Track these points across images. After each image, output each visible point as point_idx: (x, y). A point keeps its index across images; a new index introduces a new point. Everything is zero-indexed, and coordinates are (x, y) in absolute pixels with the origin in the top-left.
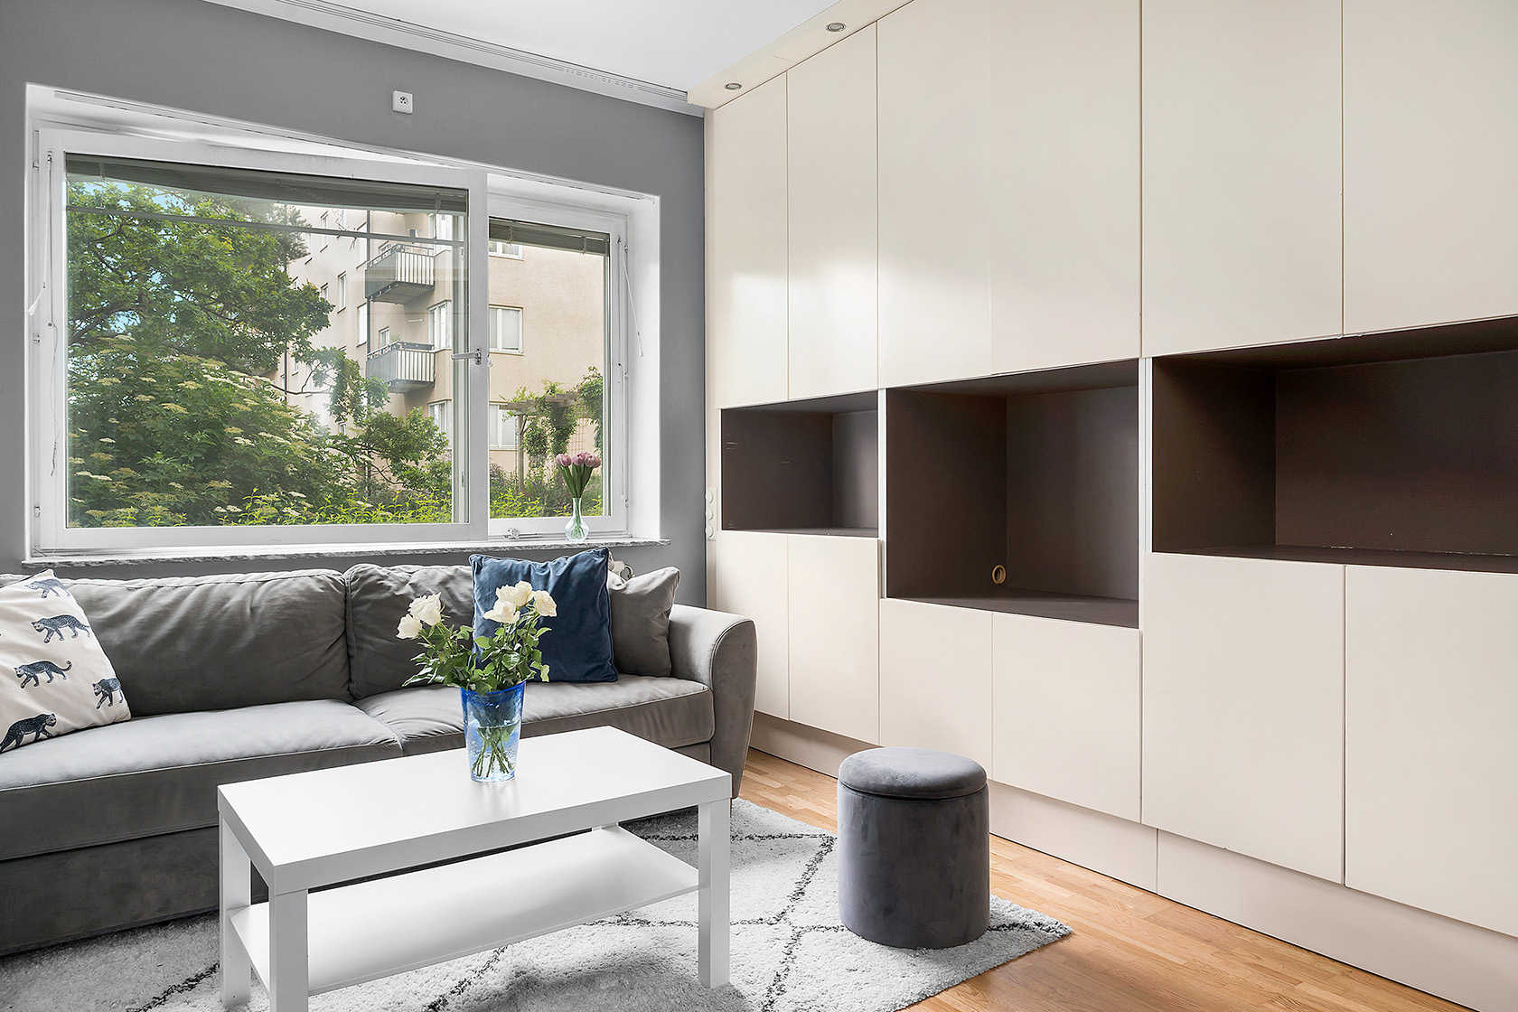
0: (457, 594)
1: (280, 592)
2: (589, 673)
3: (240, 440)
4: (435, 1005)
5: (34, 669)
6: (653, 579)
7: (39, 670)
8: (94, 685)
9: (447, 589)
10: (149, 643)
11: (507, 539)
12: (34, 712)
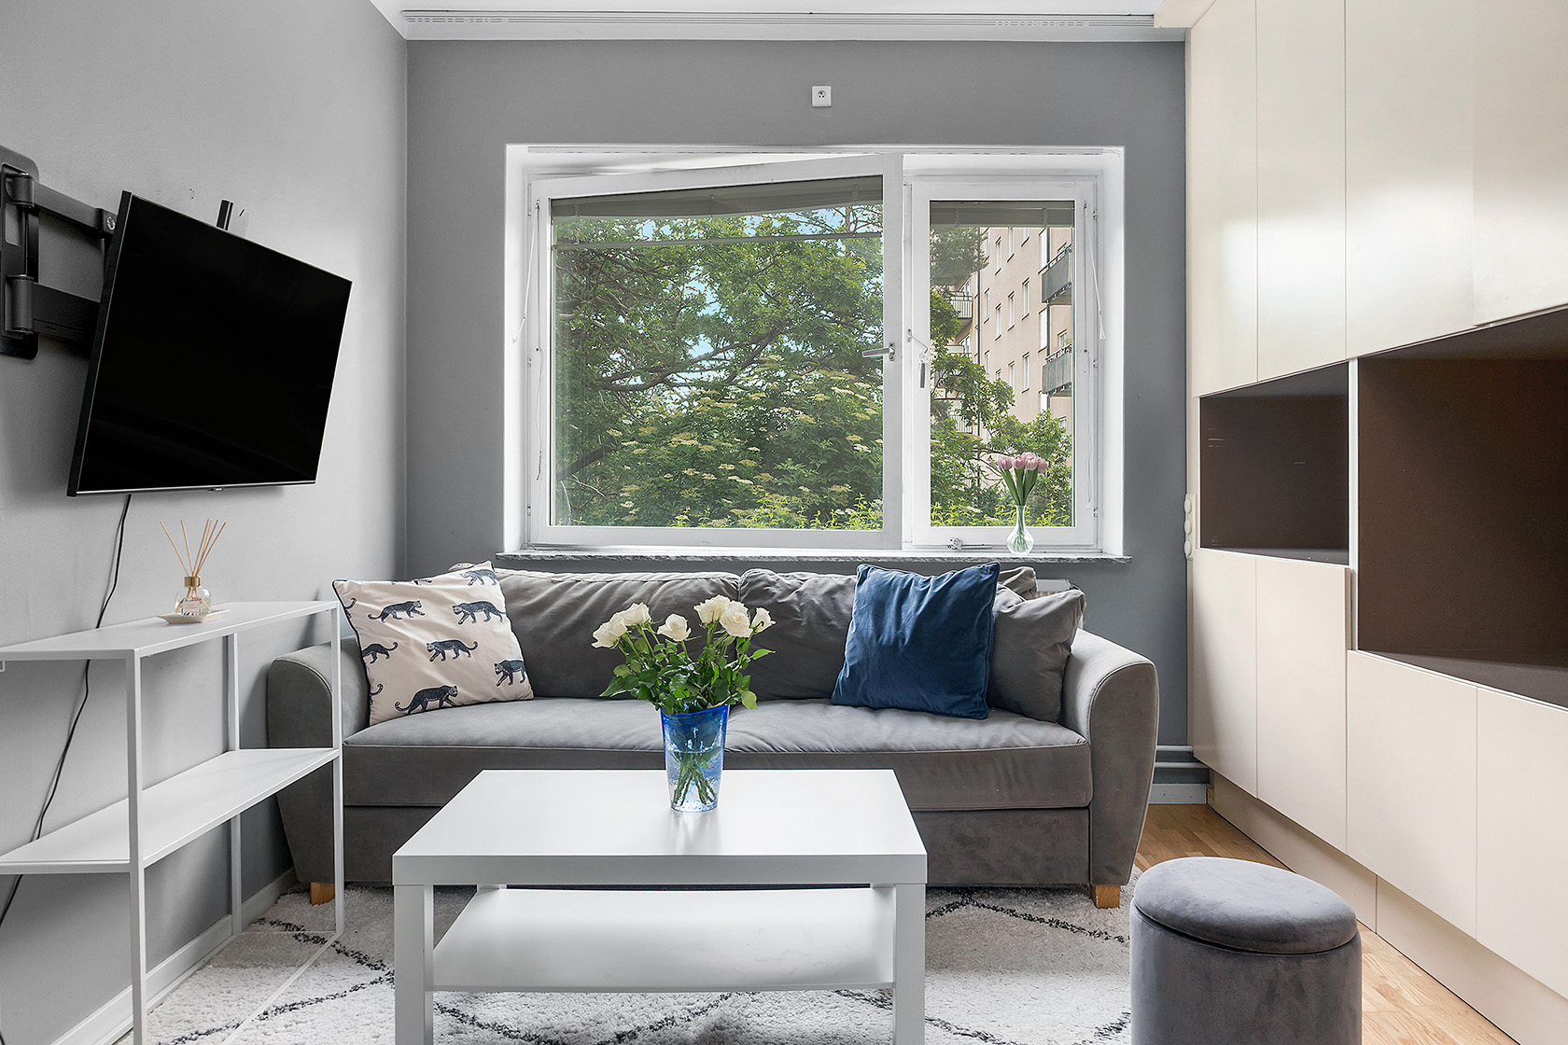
0: (842, 605)
1: (675, 592)
2: (955, 705)
3: (859, 447)
4: (624, 1035)
5: (445, 645)
6: (1050, 603)
7: (448, 648)
8: (496, 665)
9: (833, 599)
10: (556, 631)
11: (950, 550)
12: (438, 682)
